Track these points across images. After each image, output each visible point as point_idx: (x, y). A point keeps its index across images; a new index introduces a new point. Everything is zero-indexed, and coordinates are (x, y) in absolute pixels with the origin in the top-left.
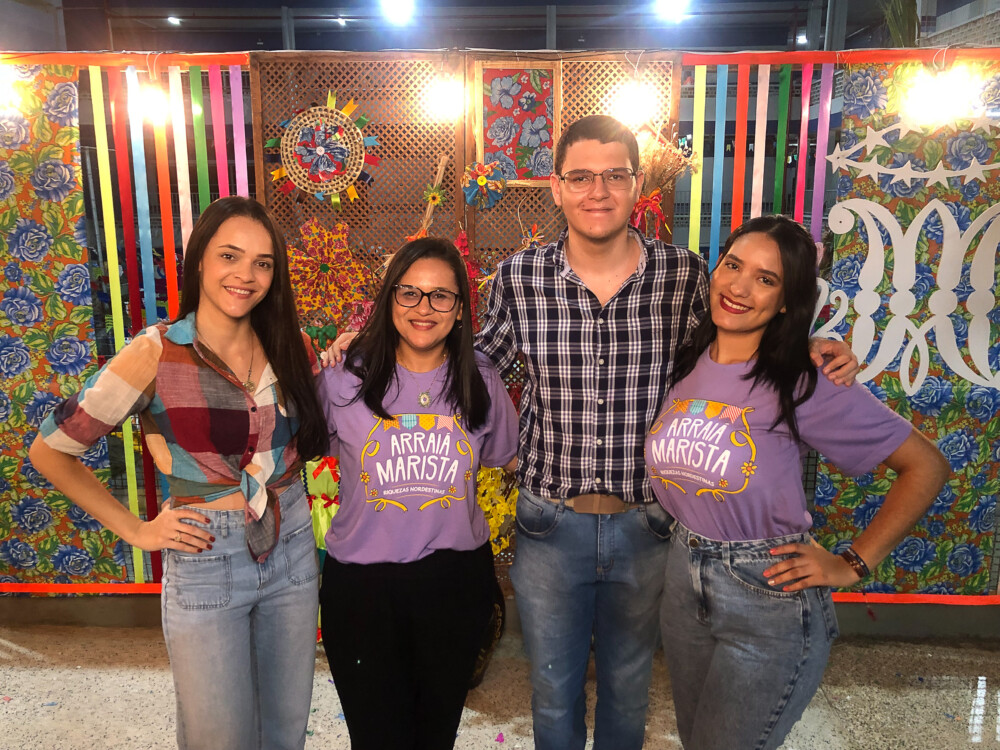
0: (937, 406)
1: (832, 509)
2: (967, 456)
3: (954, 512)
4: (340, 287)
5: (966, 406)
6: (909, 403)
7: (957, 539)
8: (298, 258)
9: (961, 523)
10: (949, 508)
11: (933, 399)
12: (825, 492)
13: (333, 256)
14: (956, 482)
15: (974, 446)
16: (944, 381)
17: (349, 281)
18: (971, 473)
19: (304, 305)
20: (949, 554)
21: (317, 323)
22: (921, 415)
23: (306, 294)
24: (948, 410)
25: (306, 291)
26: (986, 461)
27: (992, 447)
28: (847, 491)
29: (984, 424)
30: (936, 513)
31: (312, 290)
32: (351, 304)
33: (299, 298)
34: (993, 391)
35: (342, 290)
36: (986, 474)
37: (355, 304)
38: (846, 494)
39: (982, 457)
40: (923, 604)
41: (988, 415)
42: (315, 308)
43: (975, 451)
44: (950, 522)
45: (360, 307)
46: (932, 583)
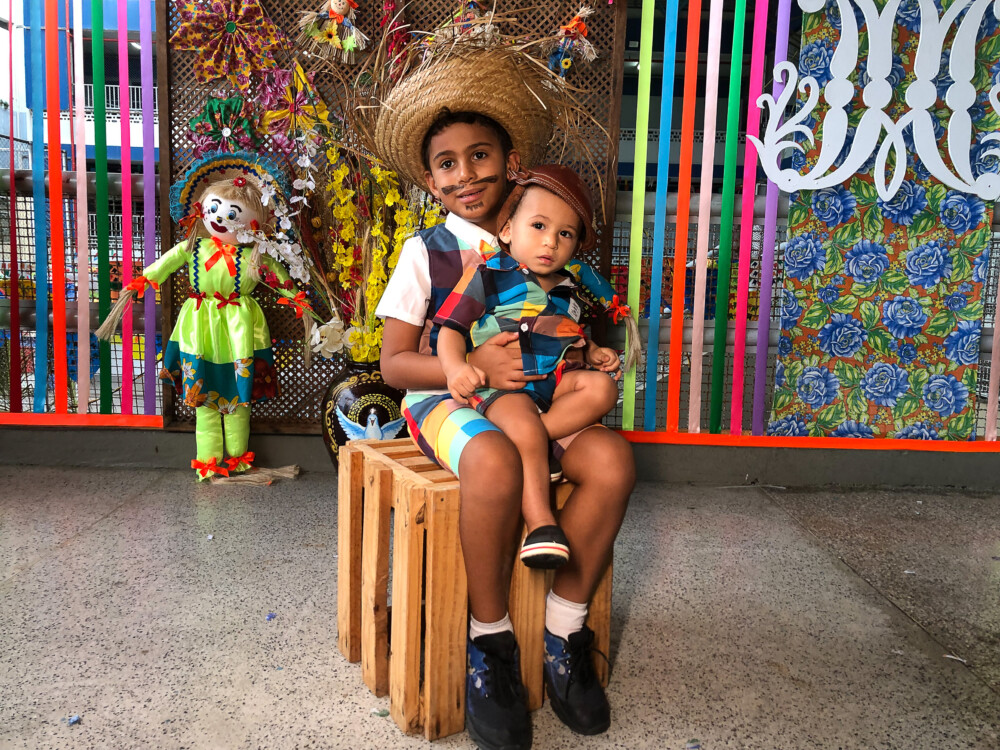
0: (909, 213)
1: (798, 332)
2: (939, 272)
3: (925, 335)
4: (248, 51)
5: (941, 215)
6: (880, 210)
7: (932, 369)
8: (201, 12)
9: (935, 349)
10: (920, 329)
11: (905, 205)
12: (790, 312)
13: (241, 13)
14: (928, 301)
15: (948, 260)
16: (916, 186)
17: (258, 42)
18: (943, 291)
19: (206, 72)
20: (924, 386)
21: (219, 94)
22: (892, 224)
23: (208, 58)
24: (921, 218)
25: (208, 54)
26: (963, 280)
27: (972, 263)
28: (812, 308)
29: (959, 236)
30: (907, 335)
31: (215, 52)
32: (260, 72)
33: (200, 63)
34: (970, 199)
35: (250, 55)
36: (966, 296)
37: (265, 72)
38: (811, 312)
39: (958, 274)
40: (904, 450)
41: (965, 226)
42: (219, 76)
43: (949, 266)
44: (922, 347)
45: (270, 75)
46: (910, 422)
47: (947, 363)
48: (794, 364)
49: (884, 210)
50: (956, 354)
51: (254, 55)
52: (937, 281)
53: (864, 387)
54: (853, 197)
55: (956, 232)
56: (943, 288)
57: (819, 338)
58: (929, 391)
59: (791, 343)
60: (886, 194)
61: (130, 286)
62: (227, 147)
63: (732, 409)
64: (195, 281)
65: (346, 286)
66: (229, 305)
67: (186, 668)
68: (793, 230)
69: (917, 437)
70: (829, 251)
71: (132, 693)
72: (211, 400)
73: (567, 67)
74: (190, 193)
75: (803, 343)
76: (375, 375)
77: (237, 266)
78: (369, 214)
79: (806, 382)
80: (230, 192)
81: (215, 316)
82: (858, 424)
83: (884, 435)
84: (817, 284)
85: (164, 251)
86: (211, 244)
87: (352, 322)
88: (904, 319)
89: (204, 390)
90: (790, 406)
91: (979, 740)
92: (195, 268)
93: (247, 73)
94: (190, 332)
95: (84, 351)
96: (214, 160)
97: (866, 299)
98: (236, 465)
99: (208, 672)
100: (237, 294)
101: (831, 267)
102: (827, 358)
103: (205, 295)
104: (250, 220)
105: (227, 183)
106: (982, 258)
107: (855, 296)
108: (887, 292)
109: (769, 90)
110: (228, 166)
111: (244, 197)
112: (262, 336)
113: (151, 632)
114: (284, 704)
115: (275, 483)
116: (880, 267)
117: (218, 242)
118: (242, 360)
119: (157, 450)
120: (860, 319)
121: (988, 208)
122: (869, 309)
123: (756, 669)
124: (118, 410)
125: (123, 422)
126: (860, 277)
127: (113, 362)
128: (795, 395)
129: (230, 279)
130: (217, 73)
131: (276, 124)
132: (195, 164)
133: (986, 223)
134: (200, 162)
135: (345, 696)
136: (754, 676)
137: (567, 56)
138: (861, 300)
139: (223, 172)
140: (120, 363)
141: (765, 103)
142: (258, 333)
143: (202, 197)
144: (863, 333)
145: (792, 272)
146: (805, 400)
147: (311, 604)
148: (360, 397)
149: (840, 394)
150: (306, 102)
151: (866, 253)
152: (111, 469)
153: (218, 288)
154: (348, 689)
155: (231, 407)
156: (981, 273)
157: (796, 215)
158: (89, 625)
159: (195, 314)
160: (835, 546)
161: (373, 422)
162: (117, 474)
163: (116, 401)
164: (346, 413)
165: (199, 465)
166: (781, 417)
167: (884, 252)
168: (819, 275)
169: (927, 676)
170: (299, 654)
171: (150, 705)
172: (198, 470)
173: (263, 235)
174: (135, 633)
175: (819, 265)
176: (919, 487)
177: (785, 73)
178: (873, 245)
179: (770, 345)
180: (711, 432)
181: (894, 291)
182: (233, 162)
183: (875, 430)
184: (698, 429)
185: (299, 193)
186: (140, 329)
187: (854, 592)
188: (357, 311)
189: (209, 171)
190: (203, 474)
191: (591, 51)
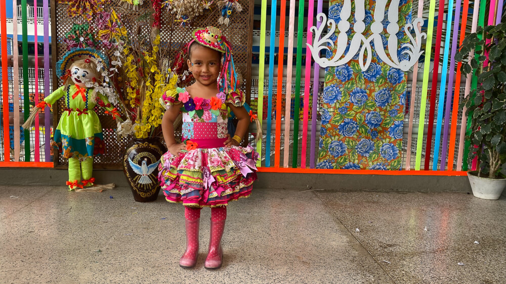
0: (375, 76)
1: (329, 125)
2: (387, 101)
3: (382, 127)
5: (387, 77)
6: (363, 75)
7: (384, 141)
9: (385, 132)
11: (373, 73)
12: (326, 117)
15: (390, 96)
16: (377, 65)
18: (388, 108)
19: (73, 13)
20: (381, 148)
21: (79, 23)
22: (368, 81)
23: (73, 7)
24: (379, 79)
25: (73, 6)
26: (396, 104)
27: (400, 97)
28: (335, 116)
29: (394, 86)
30: (375, 127)
31: (77, 5)
32: (97, 13)
33: (69, 9)
34: (398, 71)
35: (92, 6)
36: (397, 110)
37: (99, 14)
38: (336, 118)
39: (394, 101)
40: (373, 175)
41: (396, 82)
42: (78, 15)
43: (390, 98)
44: (380, 132)
45: (101, 15)
46: (375, 163)
47: (390, 138)
48: (327, 139)
49: (365, 75)
50: (394, 135)
51: (94, 6)
52: (386, 105)
53: (357, 149)
54: (352, 69)
55: (393, 84)
56: (388, 107)
57: (338, 129)
58: (382, 150)
59: (326, 130)
60: (364, 69)
61: (38, 105)
62: (82, 46)
63: (302, 158)
64: (68, 103)
65: (133, 106)
66: (83, 114)
67: (57, 263)
68: (326, 83)
69: (378, 169)
70: (343, 92)
71: (34, 273)
72: (75, 155)
73: (230, 14)
74: (65, 66)
75: (331, 131)
76: (146, 144)
77: (86, 97)
78: (143, 76)
79: (333, 147)
80: (83, 65)
81: (76, 119)
82: (354, 164)
83: (364, 168)
84: (337, 106)
85: (54, 90)
86: (75, 88)
87: (136, 121)
88: (374, 120)
89: (71, 151)
90: (325, 156)
91: (367, 281)
92: (68, 98)
93: (91, 13)
94: (65, 126)
95: (17, 134)
96: (76, 51)
97: (359, 112)
98: (87, 183)
99: (67, 264)
100: (86, 109)
101: (344, 99)
102: (342, 137)
103: (72, 110)
104: (92, 77)
105: (82, 61)
106: (403, 95)
107: (355, 111)
108: (367, 109)
109: (315, 24)
110: (82, 54)
111: (89, 67)
112: (98, 127)
113: (44, 250)
114: (97, 275)
115: (103, 191)
116: (364, 99)
117: (78, 87)
118: (89, 138)
119: (51, 177)
120: (356, 121)
121: (405, 74)
122: (360, 117)
123: (290, 259)
124: (33, 160)
125: (35, 165)
126: (357, 103)
127: (31, 139)
128: (327, 152)
129: (83, 102)
130: (78, 14)
131: (104, 36)
132: (67, 53)
133: (404, 81)
134: (69, 52)
135: (123, 271)
136: (288, 261)
137: (230, 9)
138: (357, 113)
139: (80, 57)
140: (34, 139)
141: (313, 30)
142: (96, 126)
143: (70, 68)
144: (357, 127)
145: (326, 101)
146: (332, 154)
147: (113, 238)
148: (138, 153)
149: (347, 152)
150: (117, 27)
151: (358, 93)
152: (30, 186)
153: (78, 107)
154: (124, 269)
155: (84, 158)
156: (403, 101)
157: (328, 77)
158: (17, 247)
159: (68, 118)
160: (337, 213)
161: (144, 164)
162: (32, 188)
163: (32, 156)
164: (132, 161)
165: (70, 184)
166: (322, 161)
167: (366, 93)
168: (339, 102)
169: (355, 259)
170: (106, 257)
171: (42, 276)
172: (69, 186)
173: (97, 84)
174: (37, 250)
175: (338, 98)
176: (379, 190)
177: (322, 18)
178: (361, 89)
179: (317, 131)
180: (293, 167)
181: (370, 109)
182: (85, 52)
183: (361, 166)
184: (288, 166)
185: (114, 66)
186: (42, 124)
187: (338, 230)
188: (138, 117)
189: (74, 56)
190: (72, 187)
191: (239, 7)
